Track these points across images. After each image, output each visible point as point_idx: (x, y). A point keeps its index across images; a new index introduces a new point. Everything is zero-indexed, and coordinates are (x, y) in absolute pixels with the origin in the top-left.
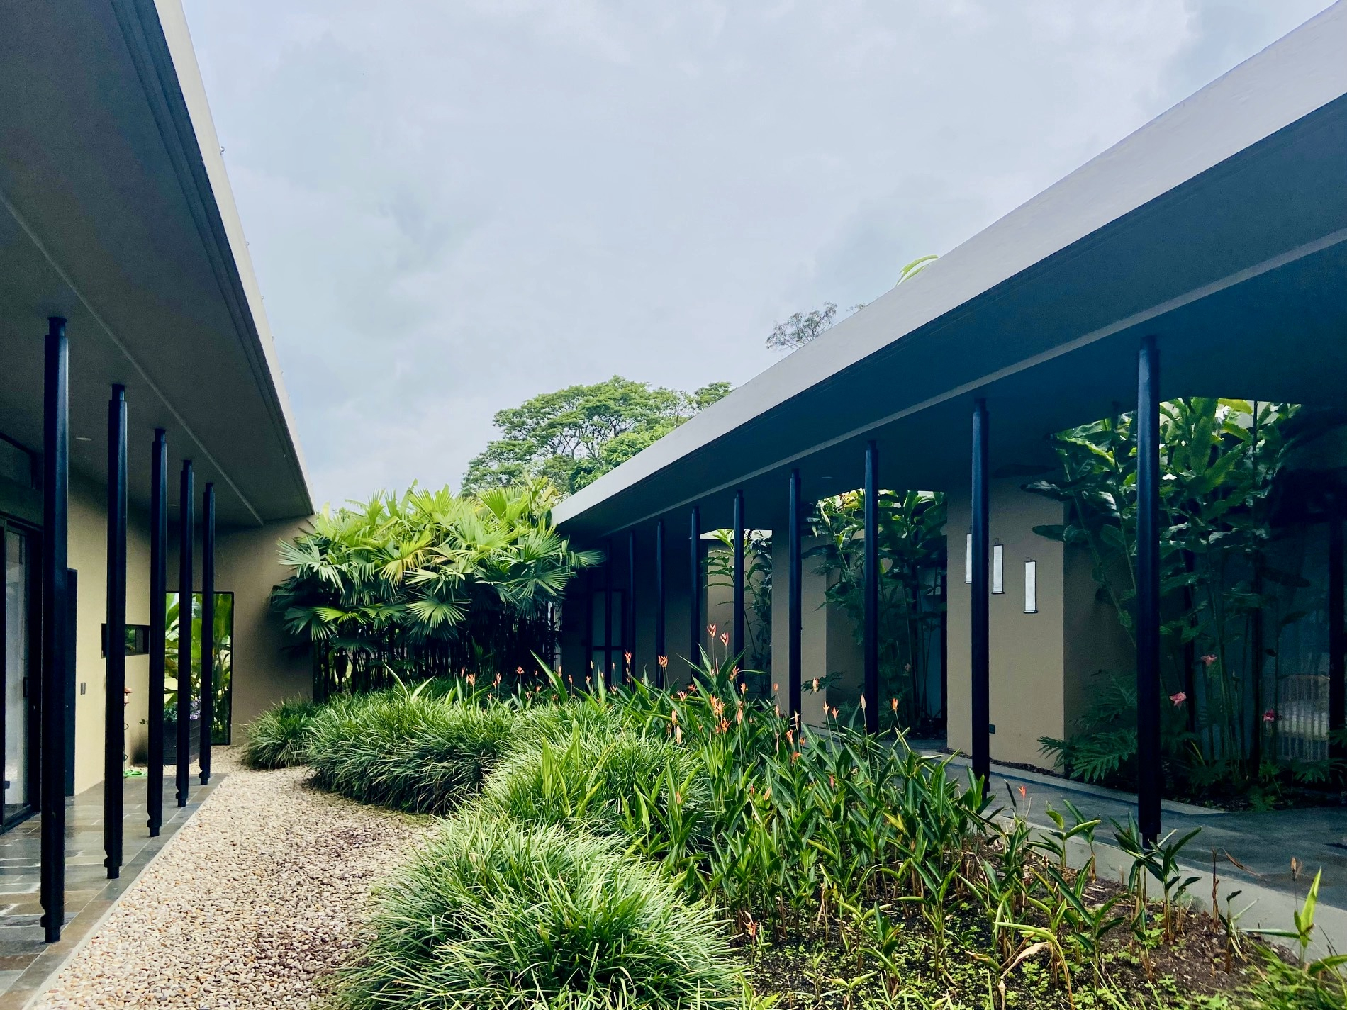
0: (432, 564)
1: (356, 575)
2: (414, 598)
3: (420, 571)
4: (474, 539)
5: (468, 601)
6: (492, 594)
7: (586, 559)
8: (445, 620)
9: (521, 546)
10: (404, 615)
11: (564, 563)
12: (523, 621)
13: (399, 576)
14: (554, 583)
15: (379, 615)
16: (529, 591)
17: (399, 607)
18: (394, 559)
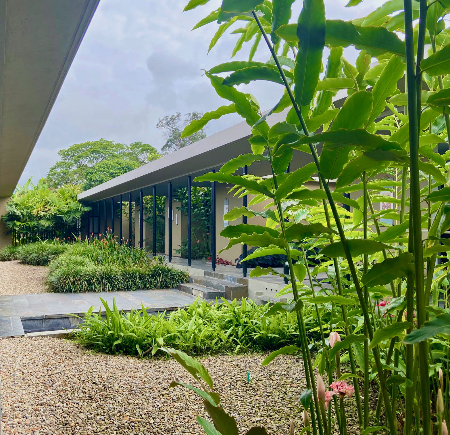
0: (45, 210)
1: (25, 213)
2: (40, 219)
3: (42, 212)
4: (56, 204)
5: (55, 220)
6: (61, 218)
7: (87, 209)
8: (49, 225)
9: (69, 205)
10: (38, 224)
11: (80, 210)
12: (70, 225)
13: (36, 214)
14: (78, 216)
15: (31, 224)
16: (71, 218)
17: (37, 222)
18: (35, 209)
